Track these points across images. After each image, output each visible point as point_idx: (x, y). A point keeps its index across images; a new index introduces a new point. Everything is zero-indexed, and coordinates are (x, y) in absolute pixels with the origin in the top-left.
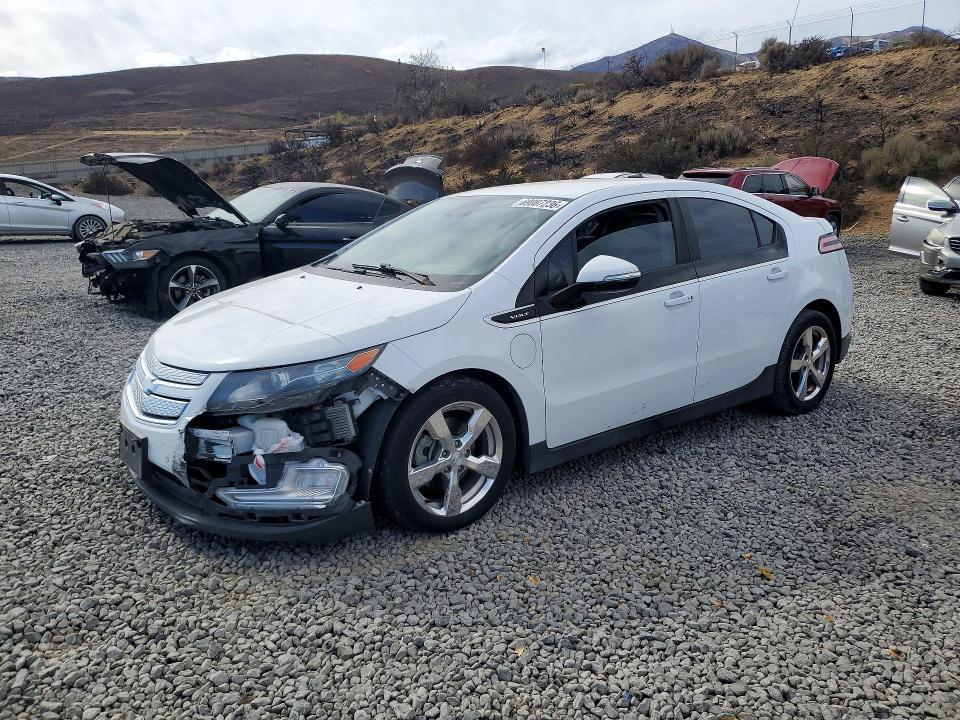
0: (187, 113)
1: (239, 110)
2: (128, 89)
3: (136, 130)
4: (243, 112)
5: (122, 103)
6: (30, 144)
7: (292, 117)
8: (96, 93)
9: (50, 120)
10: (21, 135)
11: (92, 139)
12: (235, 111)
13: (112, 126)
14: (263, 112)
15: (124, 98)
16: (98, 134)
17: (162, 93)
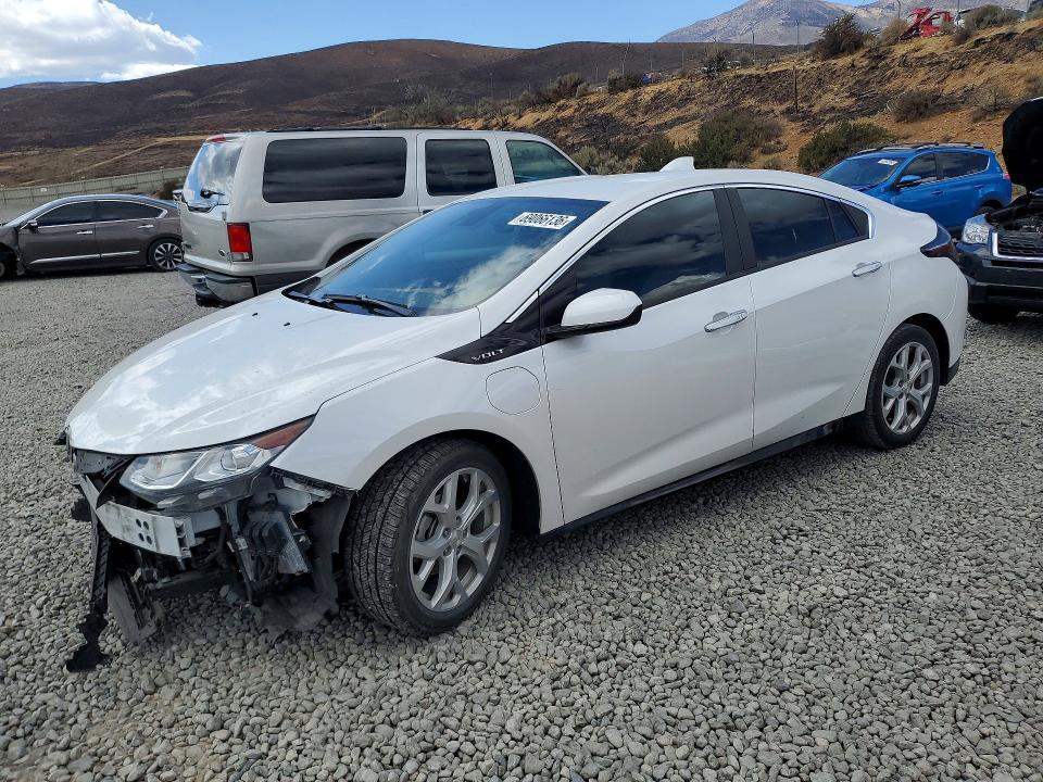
0: (248, 113)
1: (298, 107)
2: (187, 90)
3: (197, 134)
4: (302, 110)
5: (183, 106)
6: (99, 155)
7: (352, 112)
8: (155, 97)
9: (113, 128)
10: (88, 146)
11: (155, 147)
12: (294, 108)
13: (173, 131)
14: (324, 108)
15: (184, 100)
16: (161, 140)
17: (221, 93)
